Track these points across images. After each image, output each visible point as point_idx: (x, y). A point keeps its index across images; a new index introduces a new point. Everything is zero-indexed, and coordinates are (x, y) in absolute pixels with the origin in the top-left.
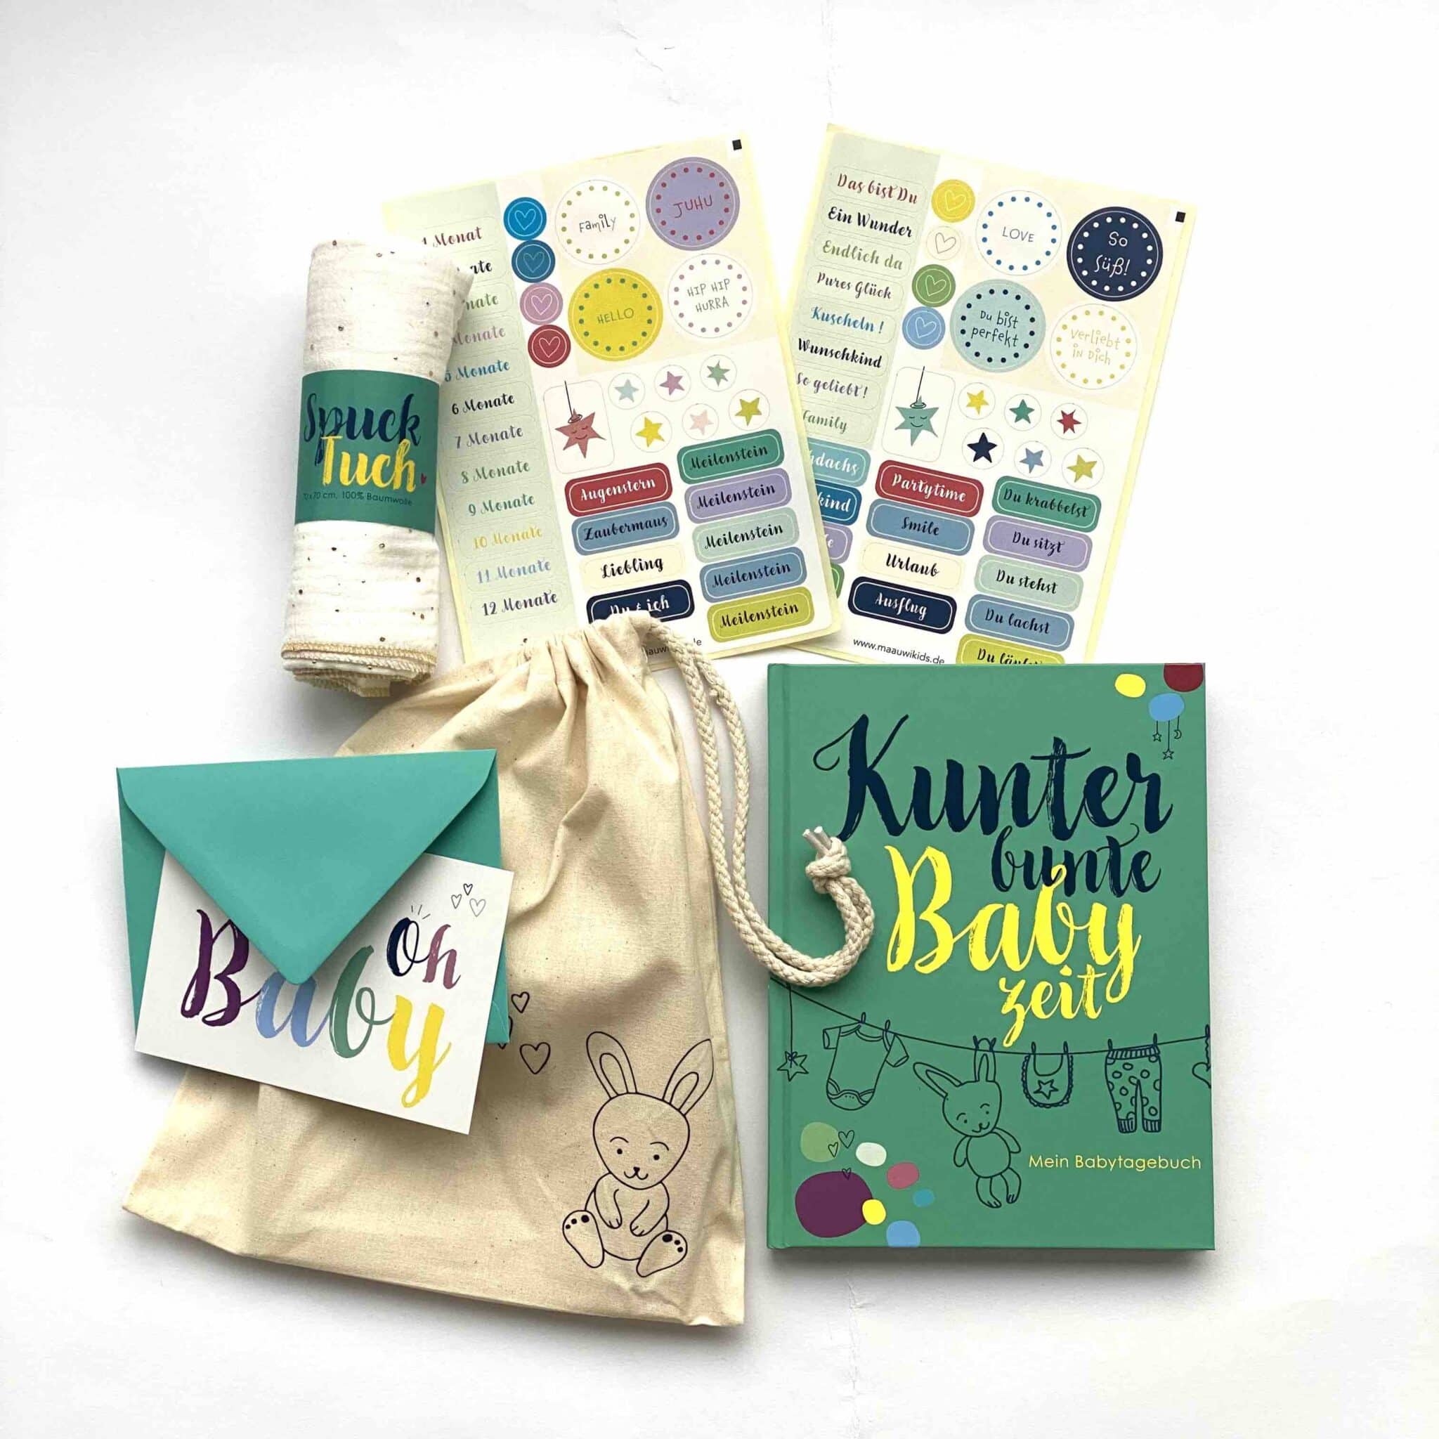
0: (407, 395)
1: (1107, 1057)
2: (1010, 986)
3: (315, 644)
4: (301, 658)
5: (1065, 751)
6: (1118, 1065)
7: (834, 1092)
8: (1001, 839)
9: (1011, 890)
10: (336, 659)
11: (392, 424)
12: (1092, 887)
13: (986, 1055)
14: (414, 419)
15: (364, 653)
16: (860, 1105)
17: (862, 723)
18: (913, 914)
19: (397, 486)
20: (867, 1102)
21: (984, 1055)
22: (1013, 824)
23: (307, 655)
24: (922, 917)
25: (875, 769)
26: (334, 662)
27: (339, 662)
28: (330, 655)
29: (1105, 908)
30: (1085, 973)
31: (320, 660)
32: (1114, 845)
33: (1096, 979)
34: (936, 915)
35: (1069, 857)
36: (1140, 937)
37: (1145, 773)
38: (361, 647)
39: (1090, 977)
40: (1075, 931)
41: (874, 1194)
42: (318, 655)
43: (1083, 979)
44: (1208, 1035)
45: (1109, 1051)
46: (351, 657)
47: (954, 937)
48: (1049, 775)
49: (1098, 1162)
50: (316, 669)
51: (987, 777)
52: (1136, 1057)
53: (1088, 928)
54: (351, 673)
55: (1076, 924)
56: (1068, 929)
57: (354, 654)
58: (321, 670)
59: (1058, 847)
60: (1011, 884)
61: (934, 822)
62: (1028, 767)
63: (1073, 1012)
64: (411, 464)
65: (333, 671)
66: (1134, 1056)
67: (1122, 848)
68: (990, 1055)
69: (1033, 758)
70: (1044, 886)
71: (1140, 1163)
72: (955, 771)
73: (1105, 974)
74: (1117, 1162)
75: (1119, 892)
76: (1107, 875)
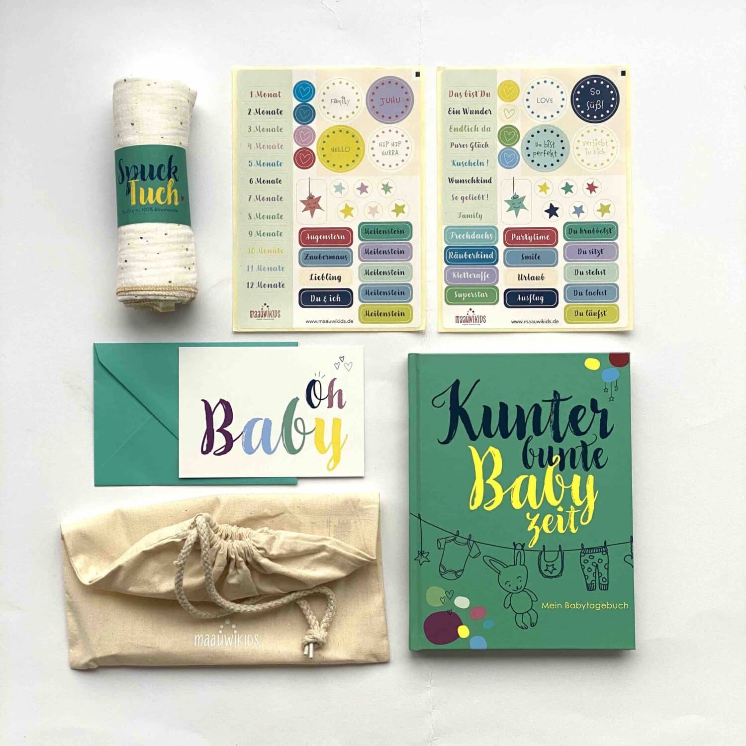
0: (170, 156)
1: (581, 553)
2: (532, 517)
3: (136, 287)
4: (129, 295)
5: (559, 397)
6: (586, 557)
7: (443, 571)
8: (527, 442)
9: (532, 468)
10: (147, 294)
11: (164, 171)
12: (573, 466)
13: (520, 552)
14: (174, 168)
15: (161, 289)
16: (456, 578)
17: (457, 384)
18: (483, 480)
19: (169, 203)
20: (460, 576)
21: (519, 552)
22: (533, 434)
23: (132, 293)
24: (488, 482)
25: (463, 407)
26: (146, 295)
27: (149, 295)
28: (144, 292)
29: (580, 477)
30: (570, 510)
31: (139, 295)
32: (584, 445)
33: (575, 513)
34: (494, 481)
35: (561, 451)
36: (597, 492)
37: (600, 408)
38: (160, 287)
39: (572, 512)
40: (565, 489)
41: (463, 623)
42: (138, 293)
43: (569, 513)
44: (632, 541)
45: (582, 549)
46: (155, 292)
47: (504, 492)
48: (551, 410)
49: (576, 606)
50: (137, 300)
51: (520, 410)
52: (596, 552)
53: (571, 487)
54: (155, 300)
55: (565, 485)
56: (561, 487)
57: (156, 291)
58: (140, 300)
59: (556, 446)
60: (532, 465)
61: (493, 434)
62: (541, 406)
63: (564, 530)
64: (175, 191)
65: (146, 300)
66: (594, 552)
67: (588, 447)
68: (522, 551)
69: (543, 401)
70: (549, 466)
71: (598, 606)
72: (504, 407)
73: (579, 510)
74: (586, 605)
75: (587, 469)
76: (581, 460)
